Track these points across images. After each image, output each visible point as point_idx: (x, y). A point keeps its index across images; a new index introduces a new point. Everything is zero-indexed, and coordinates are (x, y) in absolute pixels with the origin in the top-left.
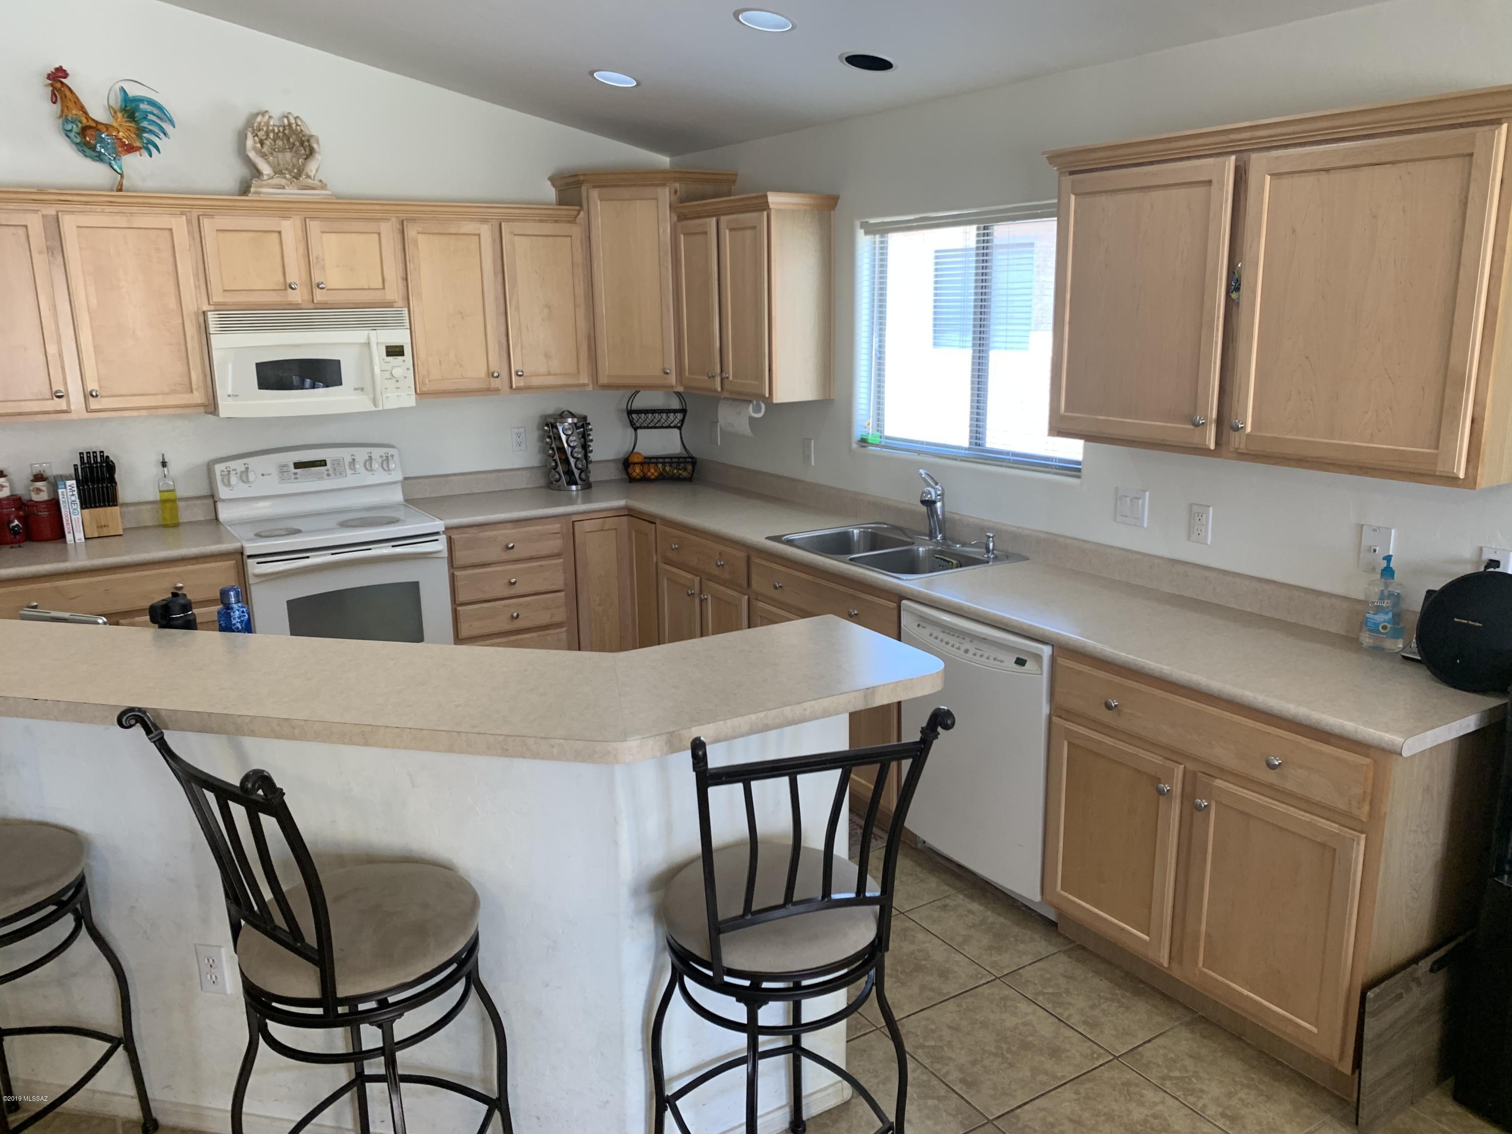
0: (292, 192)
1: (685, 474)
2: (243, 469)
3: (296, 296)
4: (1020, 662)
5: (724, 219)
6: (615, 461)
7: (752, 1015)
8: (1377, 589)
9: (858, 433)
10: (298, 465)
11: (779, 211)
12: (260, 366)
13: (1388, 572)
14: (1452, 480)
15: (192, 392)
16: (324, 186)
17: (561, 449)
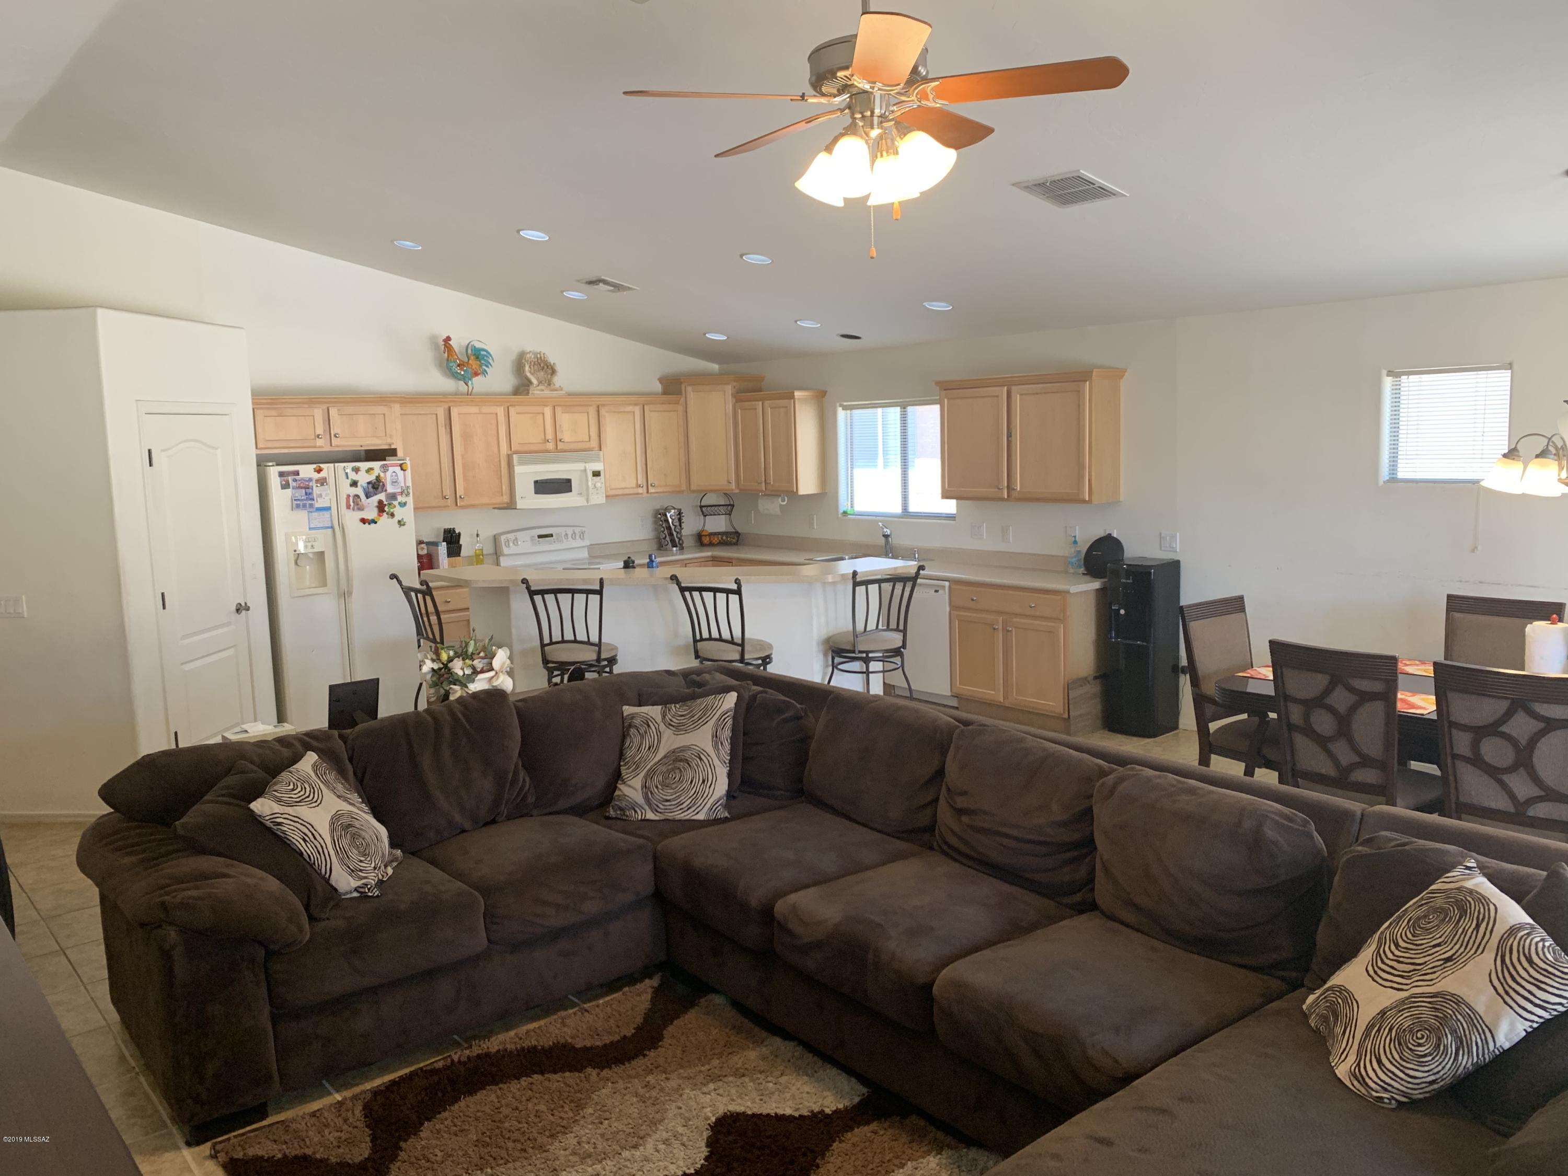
0: (547, 393)
1: (734, 541)
2: (514, 538)
3: (551, 446)
4: (936, 591)
5: (767, 403)
6: (692, 535)
7: (867, 668)
8: (1073, 550)
9: (841, 510)
10: (540, 537)
11: (799, 399)
12: (536, 482)
13: (1075, 542)
14: (1084, 501)
15: (502, 495)
16: (562, 390)
17: (669, 528)
